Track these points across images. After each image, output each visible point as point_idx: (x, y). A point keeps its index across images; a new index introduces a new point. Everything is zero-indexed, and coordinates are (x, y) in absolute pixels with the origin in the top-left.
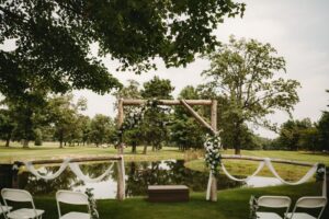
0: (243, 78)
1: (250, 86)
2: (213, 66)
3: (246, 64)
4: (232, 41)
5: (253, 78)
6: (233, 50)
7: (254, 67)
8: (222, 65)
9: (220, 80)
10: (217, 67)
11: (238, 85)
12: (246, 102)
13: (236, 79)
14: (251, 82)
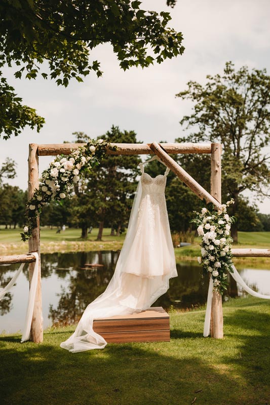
0: (242, 127)
1: (252, 139)
2: (198, 109)
3: (248, 105)
4: (228, 71)
5: (258, 126)
6: (228, 85)
7: (260, 111)
8: (210, 108)
9: (208, 130)
10: (204, 112)
11: (235, 137)
12: (246, 164)
13: (231, 129)
14: (253, 133)
